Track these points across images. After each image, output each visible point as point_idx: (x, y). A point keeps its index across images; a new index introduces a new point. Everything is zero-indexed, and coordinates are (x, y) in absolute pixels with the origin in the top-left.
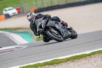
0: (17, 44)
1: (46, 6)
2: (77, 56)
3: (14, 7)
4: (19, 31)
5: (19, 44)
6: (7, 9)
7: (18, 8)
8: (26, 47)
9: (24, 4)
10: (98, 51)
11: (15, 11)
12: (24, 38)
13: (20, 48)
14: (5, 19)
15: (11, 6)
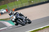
0: (7, 27)
1: (20, 7)
2: (36, 30)
3: (5, 9)
4: (8, 20)
5: (8, 26)
6: (1, 10)
7: (6, 9)
8: (12, 27)
9: (9, 7)
10: (46, 27)
11: (5, 11)
12: (10, 23)
13: (9, 28)
14: (1, 15)
15: (3, 9)
